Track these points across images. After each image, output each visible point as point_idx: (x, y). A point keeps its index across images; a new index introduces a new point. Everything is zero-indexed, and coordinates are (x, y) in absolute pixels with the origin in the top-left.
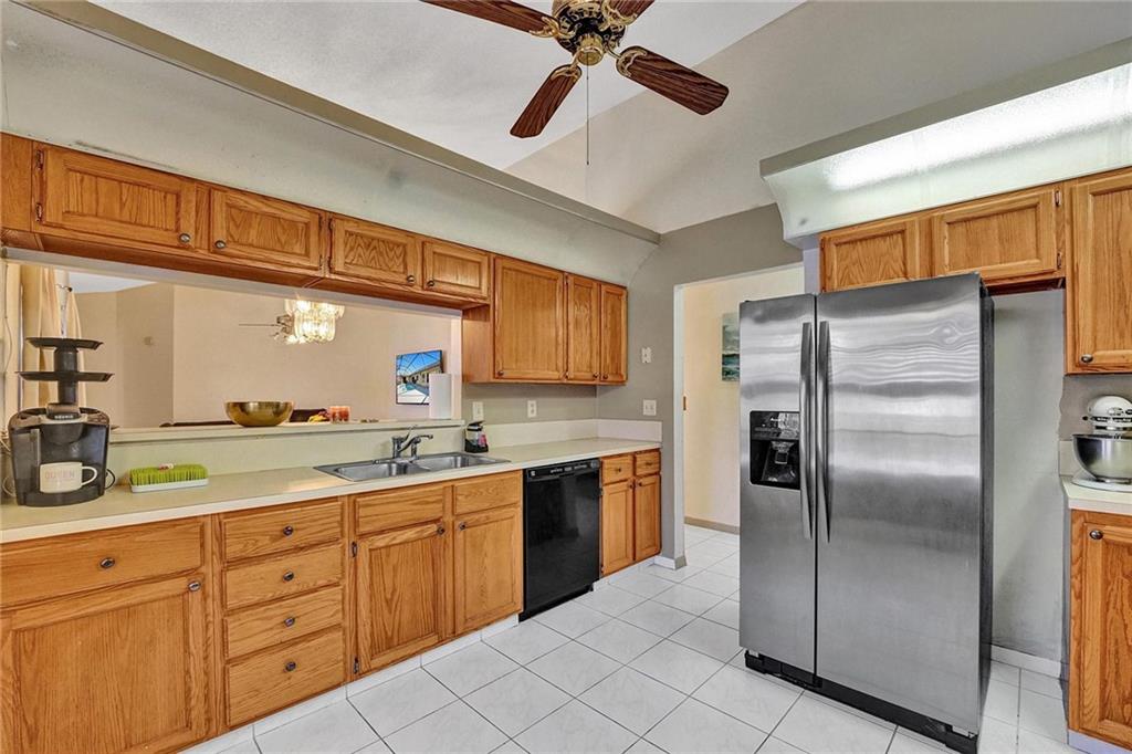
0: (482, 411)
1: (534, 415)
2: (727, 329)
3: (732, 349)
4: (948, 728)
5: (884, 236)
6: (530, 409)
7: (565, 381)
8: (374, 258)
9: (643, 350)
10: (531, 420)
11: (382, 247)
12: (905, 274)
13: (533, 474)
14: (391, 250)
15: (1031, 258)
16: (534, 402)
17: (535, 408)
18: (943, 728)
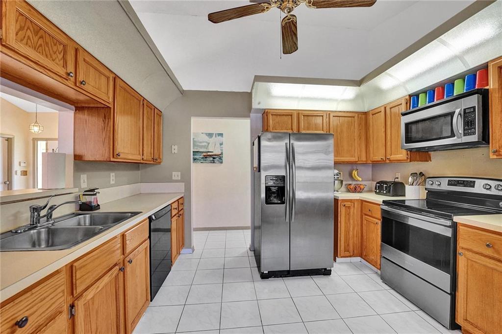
0: (86, 181)
1: (114, 182)
2: (195, 140)
3: (197, 149)
4: (325, 269)
5: (286, 115)
6: (112, 178)
7: (142, 161)
8: (41, 45)
9: (173, 146)
10: (112, 186)
11: (48, 39)
12: (292, 130)
13: (153, 217)
14: (55, 45)
15: (320, 130)
16: (114, 174)
17: (114, 178)
18: (323, 270)
